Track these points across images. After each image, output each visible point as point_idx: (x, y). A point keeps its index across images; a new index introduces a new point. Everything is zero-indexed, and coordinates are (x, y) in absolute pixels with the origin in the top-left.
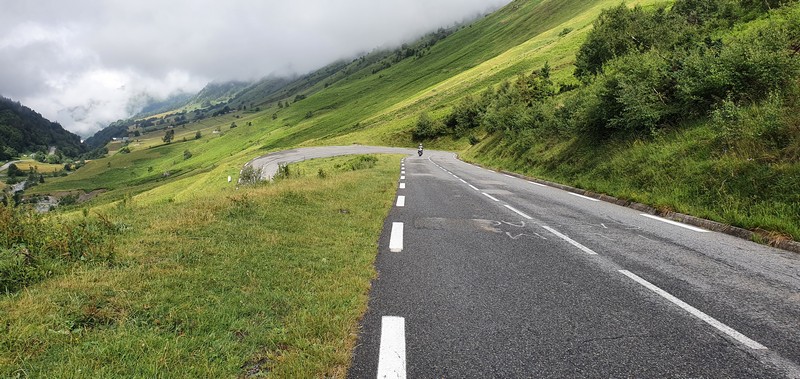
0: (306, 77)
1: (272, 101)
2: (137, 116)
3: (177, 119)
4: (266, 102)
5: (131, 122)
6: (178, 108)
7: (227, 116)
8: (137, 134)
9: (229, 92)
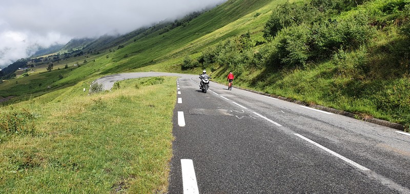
0: (124, 36)
1: (106, 48)
2: (32, 56)
3: (54, 58)
4: (103, 49)
5: (29, 60)
6: (55, 52)
7: (81, 56)
8: (32, 66)
9: (82, 44)
